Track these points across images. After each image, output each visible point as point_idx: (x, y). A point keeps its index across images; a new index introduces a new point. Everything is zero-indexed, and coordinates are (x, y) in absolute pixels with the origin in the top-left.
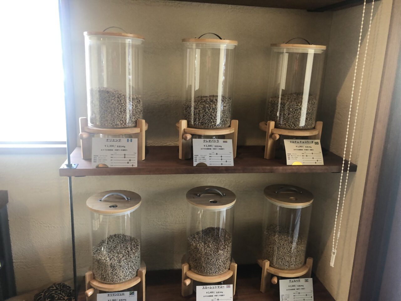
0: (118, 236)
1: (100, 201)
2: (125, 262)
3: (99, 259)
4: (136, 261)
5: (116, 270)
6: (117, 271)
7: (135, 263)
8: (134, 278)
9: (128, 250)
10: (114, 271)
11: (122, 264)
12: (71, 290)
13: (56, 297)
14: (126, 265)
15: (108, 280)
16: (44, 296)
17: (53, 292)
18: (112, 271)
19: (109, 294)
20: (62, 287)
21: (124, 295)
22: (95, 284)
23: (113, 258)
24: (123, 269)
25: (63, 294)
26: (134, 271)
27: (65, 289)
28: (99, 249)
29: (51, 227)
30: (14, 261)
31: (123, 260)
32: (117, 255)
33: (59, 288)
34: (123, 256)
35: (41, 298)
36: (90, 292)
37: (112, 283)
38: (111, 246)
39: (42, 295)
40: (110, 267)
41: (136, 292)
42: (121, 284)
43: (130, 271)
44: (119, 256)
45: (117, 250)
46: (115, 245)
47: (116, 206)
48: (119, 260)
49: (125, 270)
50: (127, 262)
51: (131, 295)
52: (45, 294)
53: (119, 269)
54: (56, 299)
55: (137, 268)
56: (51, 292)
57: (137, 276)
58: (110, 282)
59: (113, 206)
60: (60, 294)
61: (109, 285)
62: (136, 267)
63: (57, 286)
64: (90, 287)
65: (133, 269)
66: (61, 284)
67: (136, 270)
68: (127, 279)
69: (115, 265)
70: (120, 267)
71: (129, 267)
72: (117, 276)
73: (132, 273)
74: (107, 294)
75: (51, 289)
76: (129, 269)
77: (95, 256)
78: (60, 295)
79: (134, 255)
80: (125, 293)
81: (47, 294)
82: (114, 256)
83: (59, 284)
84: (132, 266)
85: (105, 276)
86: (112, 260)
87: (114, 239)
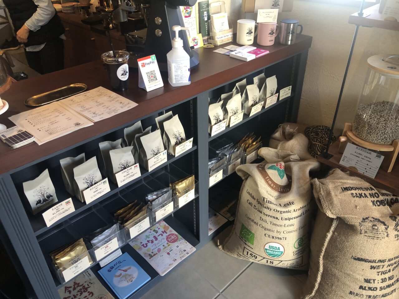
0: (391, 104)
1: (383, 60)
2: (383, 125)
3: (360, 114)
4: (396, 131)
5: (371, 129)
6: (372, 131)
7: (393, 131)
8: (387, 145)
9: (392, 117)
10: (369, 130)
11: (379, 126)
12: (333, 135)
13: (321, 135)
14: (383, 129)
15: (361, 136)
16: (312, 130)
17: (320, 131)
18: (368, 129)
19: (358, 147)
20: (327, 130)
21: (370, 154)
22: (350, 134)
23: (374, 118)
24: (379, 131)
25: (326, 136)
26: (389, 139)
27: (328, 132)
28: (366, 107)
29: (336, 78)
30: (302, 97)
31: (382, 123)
32: (379, 118)
33: (325, 129)
34: (385, 121)
35: (310, 130)
36: (343, 139)
37: (364, 139)
38: (378, 109)
39: (311, 128)
40: (367, 124)
41: (383, 157)
42: (372, 144)
43: (385, 137)
44: (381, 119)
45: (382, 114)
46: (383, 109)
47: (395, 68)
48: (378, 122)
49: (381, 133)
50: (385, 126)
51: (376, 157)
52: (313, 128)
53: (375, 129)
54: (320, 136)
55: (394, 138)
56: (318, 129)
57: (391, 144)
58: (362, 138)
59: (392, 68)
60: (324, 134)
61: (360, 140)
62: (394, 136)
63: (324, 127)
64: (345, 135)
65: (390, 136)
66: (327, 127)
67: (393, 139)
68: (380, 142)
69: (372, 124)
70: (376, 128)
71: (386, 132)
72: (370, 135)
73: (387, 140)
74: (356, 146)
75: (319, 128)
76: (385, 134)
77: (358, 111)
78: (324, 136)
79: (396, 123)
80: (372, 153)
81: (314, 130)
82: (376, 117)
83: (326, 126)
84: (390, 132)
85: (359, 131)
86: (371, 119)
87: (385, 105)
